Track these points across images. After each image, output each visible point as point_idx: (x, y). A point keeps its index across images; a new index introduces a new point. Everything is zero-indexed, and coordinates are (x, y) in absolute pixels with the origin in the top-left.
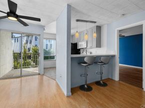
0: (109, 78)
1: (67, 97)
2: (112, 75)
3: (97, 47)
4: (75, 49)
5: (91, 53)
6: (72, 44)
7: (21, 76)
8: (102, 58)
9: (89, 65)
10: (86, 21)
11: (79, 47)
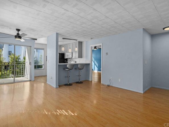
0: (87, 80)
1: (56, 88)
2: (88, 78)
3: (79, 58)
4: (62, 58)
5: (76, 62)
6: (59, 54)
7: (14, 82)
8: (79, 65)
9: (70, 69)
10: (70, 39)
11: (66, 57)
